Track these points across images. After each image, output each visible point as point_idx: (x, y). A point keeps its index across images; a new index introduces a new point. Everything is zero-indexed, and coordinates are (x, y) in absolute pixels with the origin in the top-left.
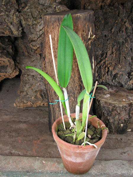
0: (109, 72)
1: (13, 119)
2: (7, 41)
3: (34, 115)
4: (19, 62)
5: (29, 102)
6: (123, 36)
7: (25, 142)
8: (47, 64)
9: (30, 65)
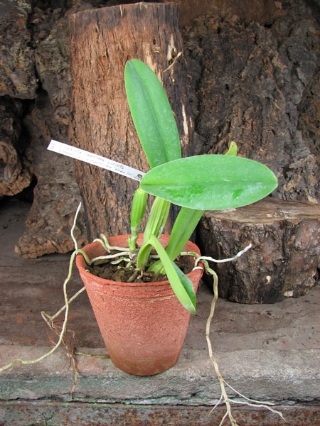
1: (10, 280)
2: (4, 109)
4: (32, 159)
5: (49, 241)
6: (268, 85)
7: (33, 322)
8: (78, 125)
9: (57, 163)
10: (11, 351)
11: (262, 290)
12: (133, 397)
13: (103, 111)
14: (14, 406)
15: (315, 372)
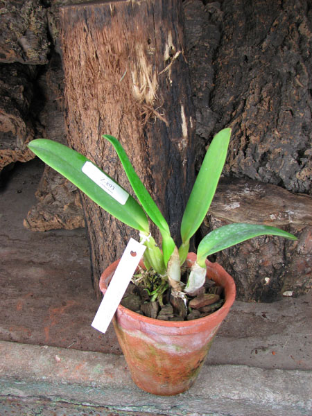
0: (248, 149)
1: (16, 257)
2: (16, 74)
3: (67, 247)
4: (45, 124)
5: (55, 218)
6: (290, 57)
7: (32, 309)
8: (71, 125)
10: (4, 349)
11: (260, 290)
12: (115, 404)
13: (94, 116)
15: (295, 400)
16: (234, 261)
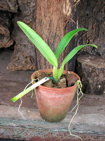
1: (5, 79)
2: (5, 15)
3: (24, 77)
4: (14, 35)
5: (20, 66)
6: (102, 15)
8: (37, 24)
9: (23, 37)
10: (7, 108)
11: (97, 90)
12: (52, 128)
13: (48, 19)
14: (7, 128)
16: (89, 79)
